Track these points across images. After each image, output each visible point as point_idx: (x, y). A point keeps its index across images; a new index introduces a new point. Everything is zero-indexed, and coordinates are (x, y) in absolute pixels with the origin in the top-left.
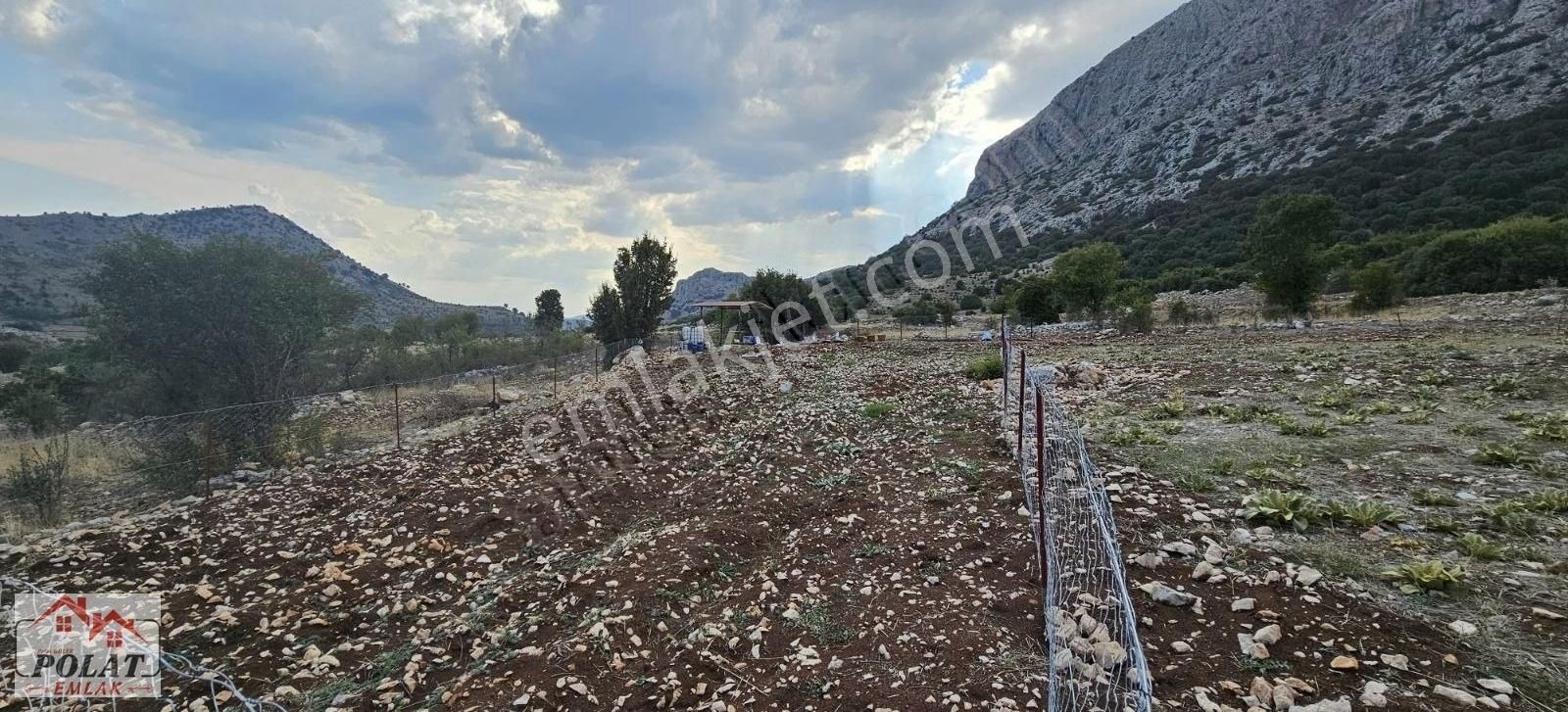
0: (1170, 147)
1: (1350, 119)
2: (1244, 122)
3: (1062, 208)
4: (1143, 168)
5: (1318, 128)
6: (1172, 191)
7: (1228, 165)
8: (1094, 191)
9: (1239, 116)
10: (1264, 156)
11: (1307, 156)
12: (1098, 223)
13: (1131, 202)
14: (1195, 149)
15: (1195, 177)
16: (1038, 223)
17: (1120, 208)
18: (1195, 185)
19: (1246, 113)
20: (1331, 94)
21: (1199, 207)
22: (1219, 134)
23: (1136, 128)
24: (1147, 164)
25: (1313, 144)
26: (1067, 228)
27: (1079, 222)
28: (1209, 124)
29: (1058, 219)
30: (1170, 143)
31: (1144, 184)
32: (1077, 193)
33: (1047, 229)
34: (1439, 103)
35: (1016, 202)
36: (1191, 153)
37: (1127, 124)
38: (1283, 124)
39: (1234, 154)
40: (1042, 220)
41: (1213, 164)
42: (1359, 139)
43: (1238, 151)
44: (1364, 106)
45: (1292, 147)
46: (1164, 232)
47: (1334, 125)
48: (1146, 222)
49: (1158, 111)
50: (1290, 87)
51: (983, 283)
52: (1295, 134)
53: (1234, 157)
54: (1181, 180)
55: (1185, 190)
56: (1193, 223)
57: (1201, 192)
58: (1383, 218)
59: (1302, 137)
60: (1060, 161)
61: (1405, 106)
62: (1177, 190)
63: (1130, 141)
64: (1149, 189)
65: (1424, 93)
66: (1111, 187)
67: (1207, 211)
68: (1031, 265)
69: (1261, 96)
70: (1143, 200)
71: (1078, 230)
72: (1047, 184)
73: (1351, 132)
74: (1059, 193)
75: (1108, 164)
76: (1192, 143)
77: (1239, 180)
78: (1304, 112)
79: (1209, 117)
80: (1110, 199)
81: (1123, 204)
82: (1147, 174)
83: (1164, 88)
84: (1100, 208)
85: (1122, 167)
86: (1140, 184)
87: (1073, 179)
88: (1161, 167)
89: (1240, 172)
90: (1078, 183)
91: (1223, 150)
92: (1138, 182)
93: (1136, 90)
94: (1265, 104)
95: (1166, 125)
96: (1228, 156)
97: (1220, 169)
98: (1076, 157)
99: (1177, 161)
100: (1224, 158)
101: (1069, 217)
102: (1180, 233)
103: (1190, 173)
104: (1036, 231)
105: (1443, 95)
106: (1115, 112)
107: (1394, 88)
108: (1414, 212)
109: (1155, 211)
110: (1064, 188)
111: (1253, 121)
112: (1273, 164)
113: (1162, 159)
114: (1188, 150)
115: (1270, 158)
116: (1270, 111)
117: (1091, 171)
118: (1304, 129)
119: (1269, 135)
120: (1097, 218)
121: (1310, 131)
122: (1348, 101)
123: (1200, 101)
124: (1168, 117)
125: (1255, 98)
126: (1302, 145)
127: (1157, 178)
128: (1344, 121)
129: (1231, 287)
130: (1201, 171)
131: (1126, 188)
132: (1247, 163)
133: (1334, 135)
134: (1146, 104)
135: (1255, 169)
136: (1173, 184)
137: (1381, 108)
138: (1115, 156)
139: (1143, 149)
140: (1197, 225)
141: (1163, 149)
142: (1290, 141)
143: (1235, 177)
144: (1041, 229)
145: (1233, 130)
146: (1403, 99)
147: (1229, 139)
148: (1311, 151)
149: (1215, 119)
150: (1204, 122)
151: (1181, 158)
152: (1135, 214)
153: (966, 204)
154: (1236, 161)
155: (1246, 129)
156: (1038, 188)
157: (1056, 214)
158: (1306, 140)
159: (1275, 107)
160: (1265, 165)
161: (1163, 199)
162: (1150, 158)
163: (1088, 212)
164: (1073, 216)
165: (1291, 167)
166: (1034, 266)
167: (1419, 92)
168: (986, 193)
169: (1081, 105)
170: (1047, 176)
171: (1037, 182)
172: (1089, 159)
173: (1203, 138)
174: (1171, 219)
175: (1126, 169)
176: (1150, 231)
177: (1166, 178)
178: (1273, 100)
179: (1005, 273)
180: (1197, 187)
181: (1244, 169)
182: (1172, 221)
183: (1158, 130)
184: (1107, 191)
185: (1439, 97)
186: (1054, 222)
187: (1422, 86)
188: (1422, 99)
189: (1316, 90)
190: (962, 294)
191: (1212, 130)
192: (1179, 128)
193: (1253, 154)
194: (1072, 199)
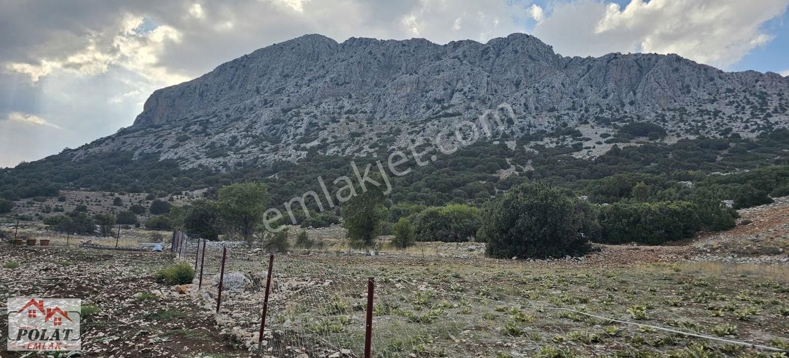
0: (291, 125)
1: (385, 134)
2: (334, 120)
3: (214, 151)
4: (273, 135)
5: (371, 134)
6: (290, 156)
7: (324, 146)
8: (238, 144)
9: (332, 116)
10: (343, 145)
11: (364, 150)
12: (239, 168)
13: (262, 157)
14: (307, 130)
15: (304, 149)
16: (193, 160)
17: (256, 160)
18: (304, 154)
19: (336, 115)
20: (377, 116)
21: (305, 170)
22: (320, 124)
23: (271, 106)
24: (276, 133)
25: (367, 144)
26: (216, 168)
27: (225, 165)
28: (315, 117)
29: (209, 159)
30: (291, 122)
31: (273, 147)
32: (226, 143)
33: (200, 166)
34: (423, 136)
35: (178, 139)
36: (303, 132)
37: (266, 102)
38: (354, 127)
39: (327, 139)
40: (197, 158)
41: (315, 143)
42: (388, 146)
43: (330, 138)
44: (392, 128)
45: (357, 143)
46: (283, 183)
47: (378, 135)
48: (272, 173)
49: (286, 99)
50: (358, 106)
51: (140, 202)
52: (359, 135)
53: (327, 142)
54: (296, 149)
55: (298, 156)
56: (301, 179)
57: (307, 159)
58: (397, 194)
59: (363, 138)
60: (216, 116)
61: (409, 134)
62: (294, 156)
63: (267, 115)
64: (276, 150)
65: (417, 129)
66: (251, 144)
67: (310, 173)
68: (184, 192)
69: (344, 107)
70: (271, 158)
71: (224, 171)
72: (204, 131)
73: (385, 141)
74: (213, 140)
75: (250, 127)
76: (304, 126)
77: (328, 157)
78: (364, 123)
79: (316, 112)
80: (249, 152)
81: (258, 158)
82: (276, 140)
83: (290, 86)
84: (242, 157)
85: (259, 131)
86: (271, 146)
87: (224, 131)
88: (285, 137)
89: (330, 152)
90: (228, 136)
91: (323, 134)
92: (269, 144)
93: (273, 81)
94: (346, 113)
95: (290, 110)
96: (324, 140)
97: (319, 147)
98: (228, 116)
99: (295, 135)
100: (322, 141)
101: (218, 160)
102: (293, 185)
103: (302, 145)
104: (191, 166)
105: (424, 131)
106: (258, 91)
107: (404, 122)
108: (410, 194)
109: (277, 167)
110: (217, 137)
111: (339, 121)
112: (348, 150)
113: (286, 132)
114: (302, 130)
115: (347, 147)
116: (348, 118)
117: (238, 129)
118: (364, 133)
119: (347, 132)
120: (239, 164)
121: (366, 136)
122: (384, 123)
123: (311, 101)
124: (292, 105)
125: (342, 108)
126: (363, 143)
127: (281, 145)
128: (382, 134)
129: (325, 226)
130: (308, 145)
131: (261, 147)
132: (334, 146)
133: (378, 141)
134: (278, 92)
135: (338, 152)
136: (291, 150)
137: (399, 132)
138: (255, 122)
139: (275, 121)
140: (303, 181)
141: (287, 125)
142: (356, 139)
143: (327, 154)
144: (195, 165)
145: (328, 124)
146: (408, 129)
147: (325, 129)
148: (366, 148)
149: (318, 114)
150: (312, 114)
151: (297, 135)
152: (265, 167)
153: (134, 131)
154: (328, 144)
155: (335, 125)
156: (196, 133)
157: (209, 155)
158: (365, 140)
159: (351, 116)
160: (344, 150)
161: (284, 159)
162: (278, 129)
163: (233, 158)
164: (221, 159)
165: (356, 154)
166: (186, 194)
167: (415, 127)
168: (152, 127)
169: (235, 79)
170: (205, 124)
171: (194, 128)
172: (237, 120)
173: (311, 124)
174: (288, 174)
175: (262, 133)
176: (274, 180)
177: (287, 145)
178: (349, 112)
179: (161, 196)
180: (305, 156)
181: (332, 150)
182: (288, 176)
183: (285, 111)
184: (248, 146)
185: (421, 133)
186: (204, 161)
187: (415, 125)
188: (416, 131)
189: (371, 112)
190: (119, 209)
191: (316, 121)
192: (298, 114)
193: (338, 143)
194: (222, 146)
